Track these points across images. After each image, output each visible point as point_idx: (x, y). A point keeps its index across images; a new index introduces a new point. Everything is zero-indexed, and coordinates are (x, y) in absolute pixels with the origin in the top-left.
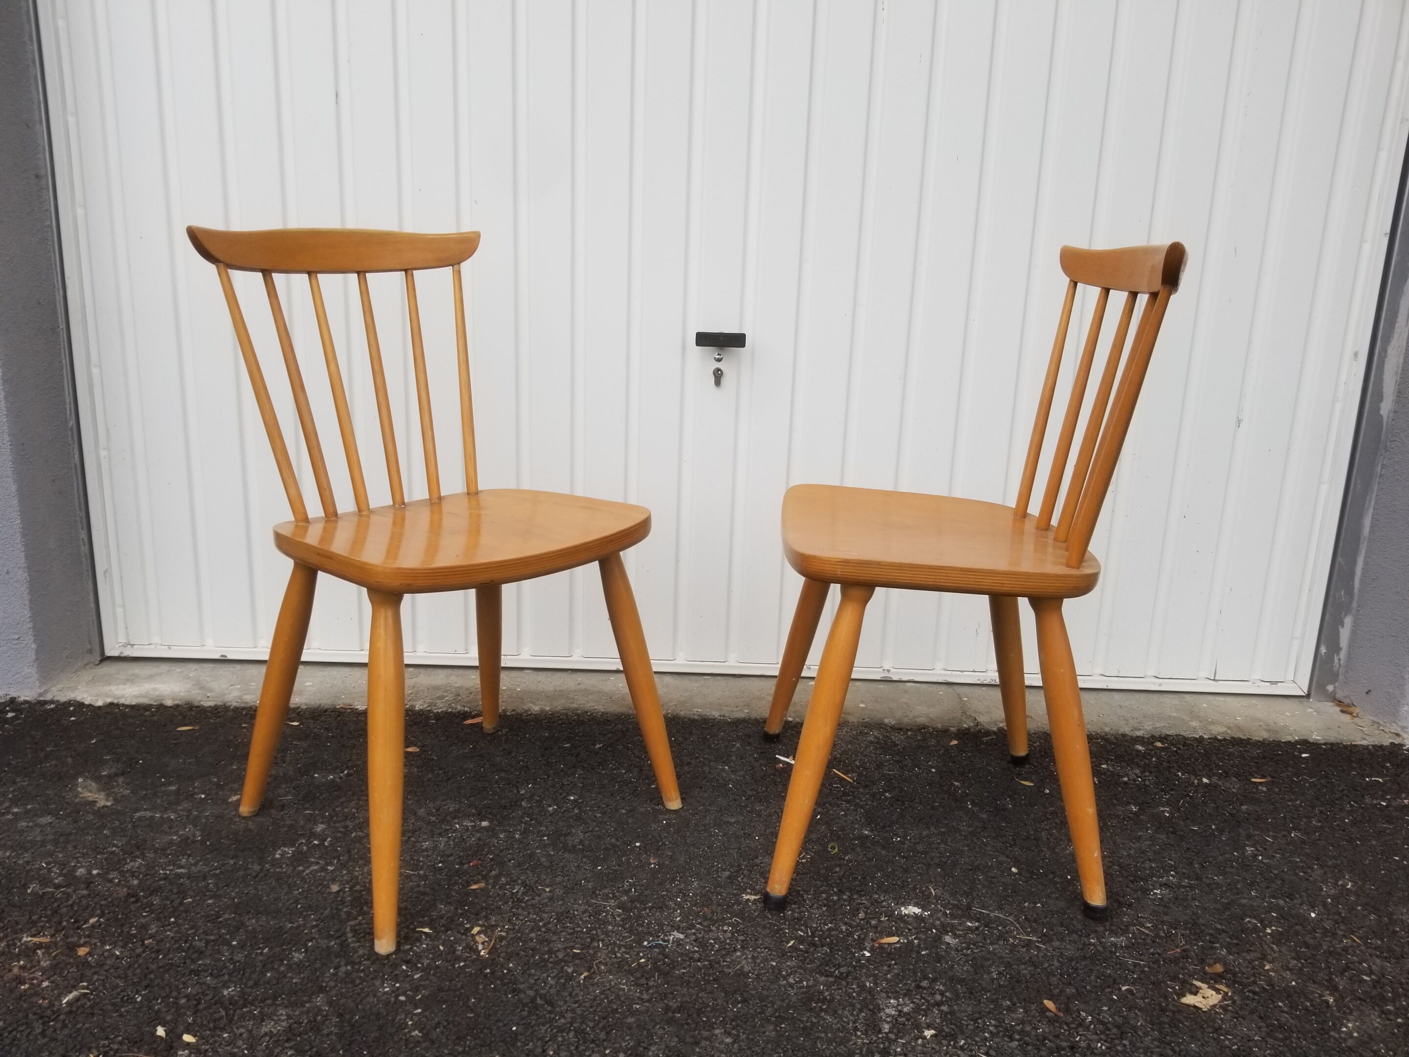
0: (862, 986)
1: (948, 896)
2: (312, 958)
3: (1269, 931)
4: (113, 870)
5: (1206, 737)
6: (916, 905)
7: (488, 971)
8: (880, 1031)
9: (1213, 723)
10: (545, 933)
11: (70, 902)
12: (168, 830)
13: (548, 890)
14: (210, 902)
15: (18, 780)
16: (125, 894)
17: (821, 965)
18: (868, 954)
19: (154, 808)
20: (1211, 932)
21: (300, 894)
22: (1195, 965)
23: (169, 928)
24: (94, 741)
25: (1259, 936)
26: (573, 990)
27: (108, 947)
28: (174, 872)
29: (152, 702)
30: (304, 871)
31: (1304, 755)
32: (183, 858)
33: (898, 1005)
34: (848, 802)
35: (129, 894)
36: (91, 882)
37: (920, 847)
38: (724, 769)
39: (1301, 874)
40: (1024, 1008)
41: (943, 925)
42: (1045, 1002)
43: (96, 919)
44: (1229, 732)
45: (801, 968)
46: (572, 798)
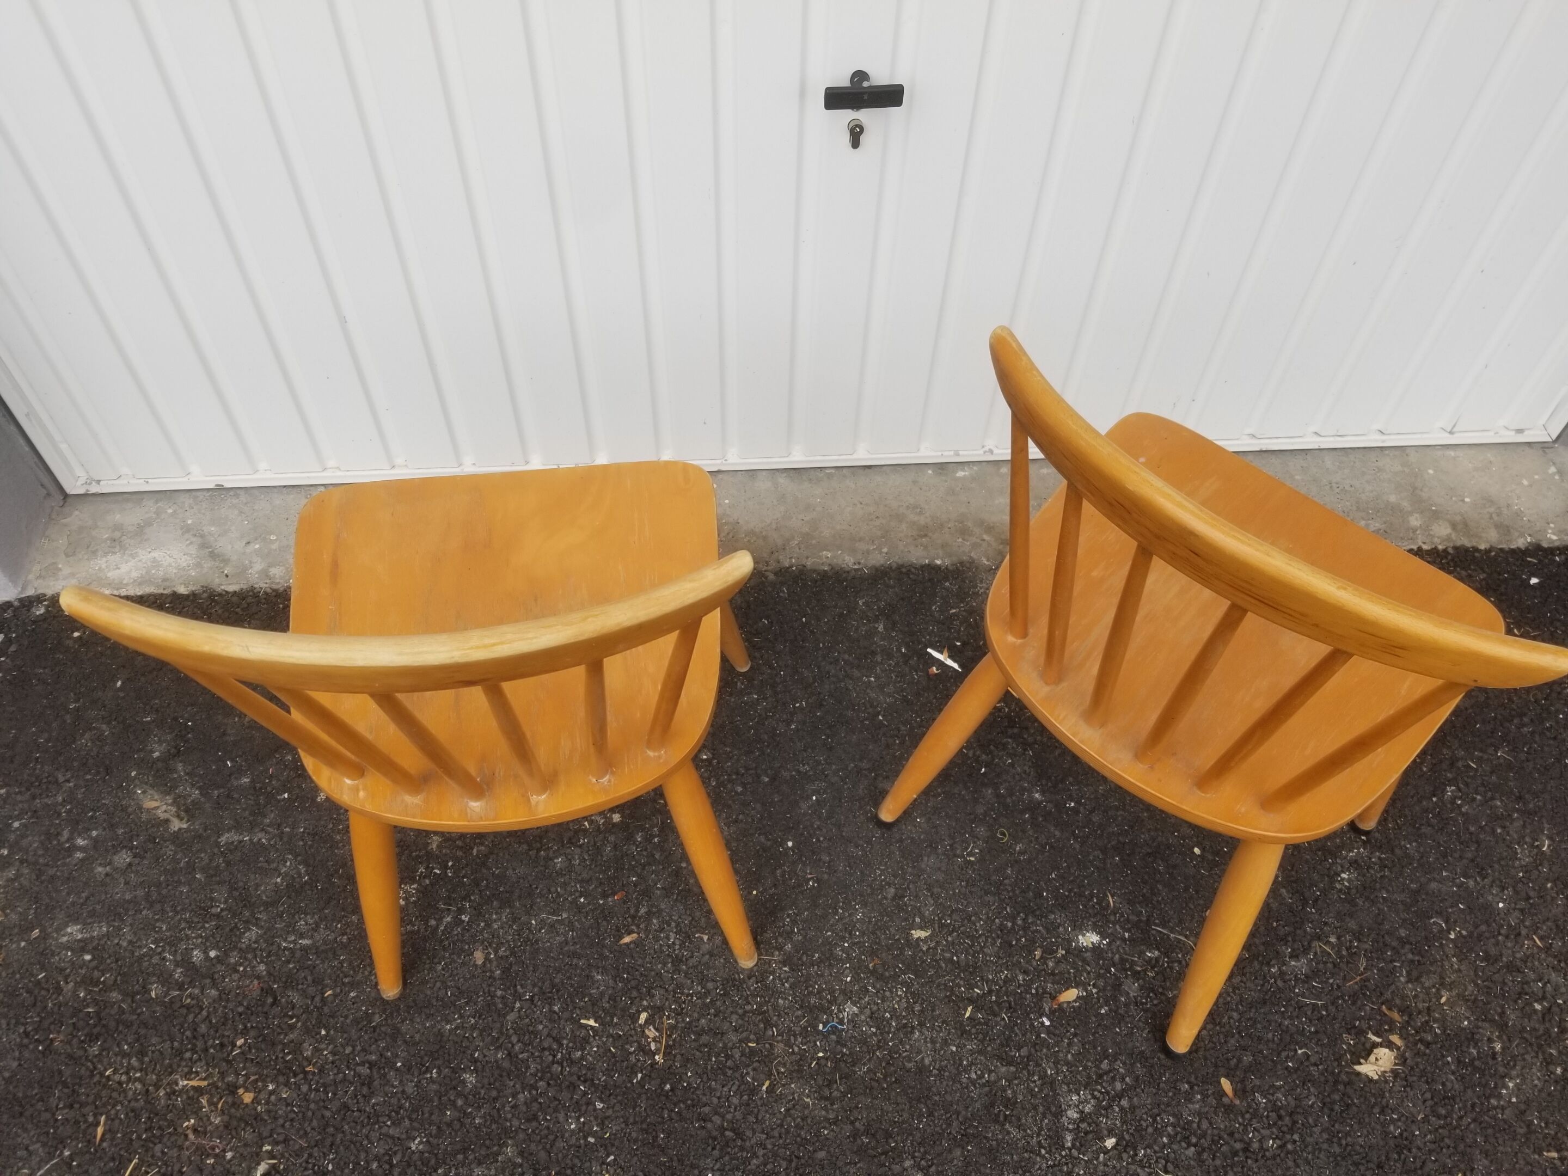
0: (1043, 1076)
1: (1127, 906)
2: (486, 1081)
3: (1452, 936)
4: (232, 950)
5: (1425, 547)
6: (1096, 929)
7: (668, 1086)
8: (1063, 1148)
9: (1436, 515)
10: (715, 1016)
11: (204, 1013)
12: (265, 865)
13: (705, 938)
14: (352, 994)
15: (61, 779)
16: (259, 992)
17: (1002, 1045)
18: (1047, 1023)
19: (238, 827)
20: (1394, 944)
21: (443, 969)
22: (1373, 1003)
23: (323, 1046)
24: (119, 684)
25: (1441, 944)
26: (759, 1111)
27: (271, 1087)
28: (298, 946)
29: (161, 591)
30: (437, 927)
31: (1534, 581)
32: (300, 919)
33: (1080, 1102)
34: (1013, 737)
35: (262, 989)
36: (214, 972)
37: (1096, 818)
38: (870, 682)
39: (1499, 831)
40: (1202, 1094)
41: (1122, 961)
42: (1223, 1080)
43: (242, 1040)
44: (1454, 536)
45: (980, 1052)
46: (705, 757)
